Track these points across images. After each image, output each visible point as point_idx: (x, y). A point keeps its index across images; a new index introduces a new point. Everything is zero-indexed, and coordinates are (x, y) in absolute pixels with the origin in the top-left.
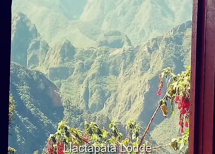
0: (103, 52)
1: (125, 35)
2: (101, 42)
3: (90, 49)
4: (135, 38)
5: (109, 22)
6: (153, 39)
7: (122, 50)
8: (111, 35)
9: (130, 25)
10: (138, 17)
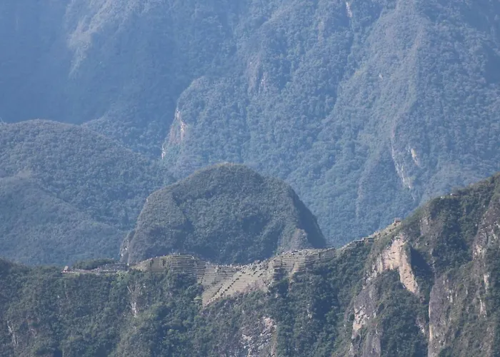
0: (168, 284)
1: (285, 193)
2: (156, 233)
3: (97, 272)
4: (348, 208)
5: (199, 126)
6: (438, 206)
7: (271, 272)
8: (208, 195)
9: (315, 139)
10: (355, 90)
